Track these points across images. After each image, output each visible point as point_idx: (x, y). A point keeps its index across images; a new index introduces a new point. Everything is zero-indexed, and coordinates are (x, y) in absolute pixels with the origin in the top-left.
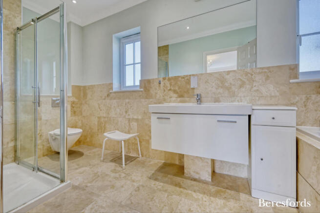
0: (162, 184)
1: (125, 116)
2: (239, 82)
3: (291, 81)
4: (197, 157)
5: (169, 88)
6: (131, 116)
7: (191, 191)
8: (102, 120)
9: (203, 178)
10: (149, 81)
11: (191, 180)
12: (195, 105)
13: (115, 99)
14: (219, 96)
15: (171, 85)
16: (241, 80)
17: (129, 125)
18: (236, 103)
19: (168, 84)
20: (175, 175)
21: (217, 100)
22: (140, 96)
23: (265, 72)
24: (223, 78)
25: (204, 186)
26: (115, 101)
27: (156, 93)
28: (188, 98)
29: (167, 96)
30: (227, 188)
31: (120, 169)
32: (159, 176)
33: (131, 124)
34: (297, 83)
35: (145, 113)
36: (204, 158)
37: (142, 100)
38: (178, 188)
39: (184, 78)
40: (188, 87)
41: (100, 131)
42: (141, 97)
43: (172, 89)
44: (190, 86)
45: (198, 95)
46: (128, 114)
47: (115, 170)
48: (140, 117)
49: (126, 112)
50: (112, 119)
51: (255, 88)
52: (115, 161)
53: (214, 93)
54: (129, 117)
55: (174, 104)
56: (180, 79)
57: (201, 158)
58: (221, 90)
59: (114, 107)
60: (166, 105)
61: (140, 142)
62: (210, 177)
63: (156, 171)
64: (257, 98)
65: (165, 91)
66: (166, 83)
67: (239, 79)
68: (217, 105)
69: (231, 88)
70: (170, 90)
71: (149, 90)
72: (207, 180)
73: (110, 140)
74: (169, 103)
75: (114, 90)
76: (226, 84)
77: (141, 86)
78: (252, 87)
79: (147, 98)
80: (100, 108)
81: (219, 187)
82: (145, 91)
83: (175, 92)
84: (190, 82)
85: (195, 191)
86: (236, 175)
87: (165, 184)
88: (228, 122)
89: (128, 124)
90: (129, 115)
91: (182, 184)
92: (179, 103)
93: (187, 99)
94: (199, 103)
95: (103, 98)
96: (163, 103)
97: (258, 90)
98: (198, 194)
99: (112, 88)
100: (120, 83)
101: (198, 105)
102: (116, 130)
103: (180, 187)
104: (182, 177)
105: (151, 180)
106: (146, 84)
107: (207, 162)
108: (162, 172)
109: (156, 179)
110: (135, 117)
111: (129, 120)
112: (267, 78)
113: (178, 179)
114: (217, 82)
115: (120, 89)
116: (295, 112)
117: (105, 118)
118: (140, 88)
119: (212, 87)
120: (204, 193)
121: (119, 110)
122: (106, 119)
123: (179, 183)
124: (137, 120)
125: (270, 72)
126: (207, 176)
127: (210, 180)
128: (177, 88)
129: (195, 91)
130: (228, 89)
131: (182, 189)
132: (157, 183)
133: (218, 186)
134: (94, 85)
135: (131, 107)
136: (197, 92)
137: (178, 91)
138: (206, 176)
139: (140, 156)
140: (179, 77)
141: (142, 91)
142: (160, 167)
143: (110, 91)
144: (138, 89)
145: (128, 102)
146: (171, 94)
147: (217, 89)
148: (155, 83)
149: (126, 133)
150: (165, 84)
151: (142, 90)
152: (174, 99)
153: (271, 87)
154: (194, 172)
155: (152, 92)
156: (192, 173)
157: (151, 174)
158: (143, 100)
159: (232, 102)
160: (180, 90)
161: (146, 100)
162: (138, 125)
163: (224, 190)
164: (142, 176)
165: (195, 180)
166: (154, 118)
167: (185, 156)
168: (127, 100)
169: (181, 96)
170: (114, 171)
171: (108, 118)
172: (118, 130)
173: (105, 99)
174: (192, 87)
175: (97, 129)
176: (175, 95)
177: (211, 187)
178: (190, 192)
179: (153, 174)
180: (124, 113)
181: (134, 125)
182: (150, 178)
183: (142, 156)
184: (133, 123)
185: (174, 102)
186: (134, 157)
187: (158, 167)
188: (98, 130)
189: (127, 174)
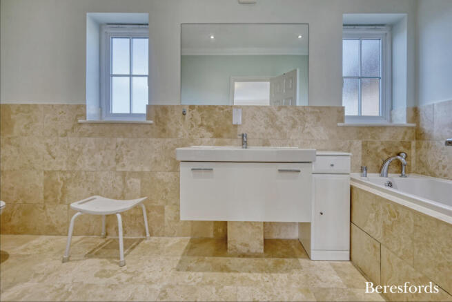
0: (201, 274)
1: (115, 168)
2: (291, 122)
3: (339, 124)
4: (245, 222)
5: (199, 123)
6: (128, 168)
7: (246, 272)
8: (58, 177)
9: (253, 251)
10: (165, 109)
11: (239, 257)
12: (240, 148)
13: (90, 136)
14: (269, 137)
15: (202, 118)
16: (293, 119)
17: (124, 182)
18: (287, 148)
19: (198, 116)
20: (214, 255)
21: (266, 143)
22: (147, 133)
23: (317, 112)
24: (274, 114)
25: (258, 260)
26: (91, 140)
27: (178, 130)
28: (229, 140)
29: (197, 135)
30: (284, 257)
31: (114, 267)
32: (191, 262)
33: (128, 182)
34: (343, 127)
35: (156, 161)
36: (255, 222)
37: (151, 139)
38: (226, 274)
39: (223, 109)
40: (229, 123)
41: (51, 199)
42: (149, 134)
43: (205, 124)
44: (232, 122)
45: (243, 135)
46: (121, 163)
47: (104, 271)
48: (146, 169)
49: (117, 161)
50: (83, 173)
51: (307, 130)
52: (97, 254)
53: (263, 134)
54: (124, 170)
55: (206, 147)
56: (217, 110)
57: (250, 223)
58: (271, 130)
59: (89, 150)
60: (193, 148)
61: (148, 212)
62: (263, 247)
63: (183, 255)
64: (309, 142)
65: (192, 126)
66: (194, 114)
67: (291, 117)
68: (266, 149)
69: (281, 128)
70: (201, 125)
71: (164, 124)
72: (259, 251)
73: (86, 215)
74: (200, 145)
75: (88, 119)
76: (278, 123)
77: (148, 115)
78: (304, 129)
79: (161, 137)
80: (50, 154)
81: (275, 257)
82: (157, 124)
83: (209, 128)
84: (232, 115)
85: (250, 272)
86: (287, 237)
87: (206, 273)
88: (291, 171)
89: (121, 183)
90: (124, 165)
91: (229, 266)
92: (214, 145)
93: (227, 140)
94: (244, 146)
95: (61, 132)
96: (189, 146)
97: (309, 133)
98: (255, 274)
99: (84, 115)
100: (100, 107)
101: (245, 149)
102: (92, 194)
103: (229, 271)
104: (226, 256)
105: (181, 272)
106: (158, 112)
107: (259, 228)
108: (194, 255)
109: (189, 269)
110: (137, 169)
111: (124, 174)
112: (319, 119)
113: (221, 260)
114: (266, 119)
115: (101, 118)
116: (349, 158)
117: (64, 172)
118: (147, 119)
119: (261, 126)
120: (262, 271)
121: (100, 157)
122: (68, 175)
123: (225, 266)
124: (141, 174)
125: (321, 112)
126: (259, 246)
127: (262, 251)
128: (212, 124)
129: (239, 129)
130: (279, 129)
131: (232, 274)
132: (193, 274)
133: (273, 257)
134: (35, 106)
135: (128, 151)
136: (241, 131)
137: (214, 127)
138: (257, 246)
139: (148, 235)
140: (215, 107)
141: (150, 124)
142: (186, 248)
143: (79, 121)
144: (144, 120)
145: (122, 143)
146: (204, 131)
147: (266, 128)
148: (176, 114)
149: (116, 198)
150: (192, 115)
151: (151, 122)
152: (207, 139)
153: (322, 129)
154: (241, 244)
155: (171, 126)
156: (238, 246)
157: (177, 262)
158: (154, 140)
159: (283, 145)
160: (217, 126)
161: (159, 139)
162: (142, 182)
163: (281, 259)
164: (162, 269)
165: (244, 256)
166: (185, 170)
167: (228, 224)
168: (120, 140)
169: (218, 136)
170: (102, 274)
171: (71, 172)
172: (98, 194)
173: (65, 135)
174: (234, 123)
175: (42, 196)
176: (210, 134)
177: (266, 260)
178: (244, 274)
179: (180, 262)
180: (113, 163)
181: (136, 183)
182: (178, 270)
183: (151, 235)
184: (132, 179)
185: (208, 144)
186: (134, 240)
187: (184, 248)
188: (46, 198)
189: (133, 273)
